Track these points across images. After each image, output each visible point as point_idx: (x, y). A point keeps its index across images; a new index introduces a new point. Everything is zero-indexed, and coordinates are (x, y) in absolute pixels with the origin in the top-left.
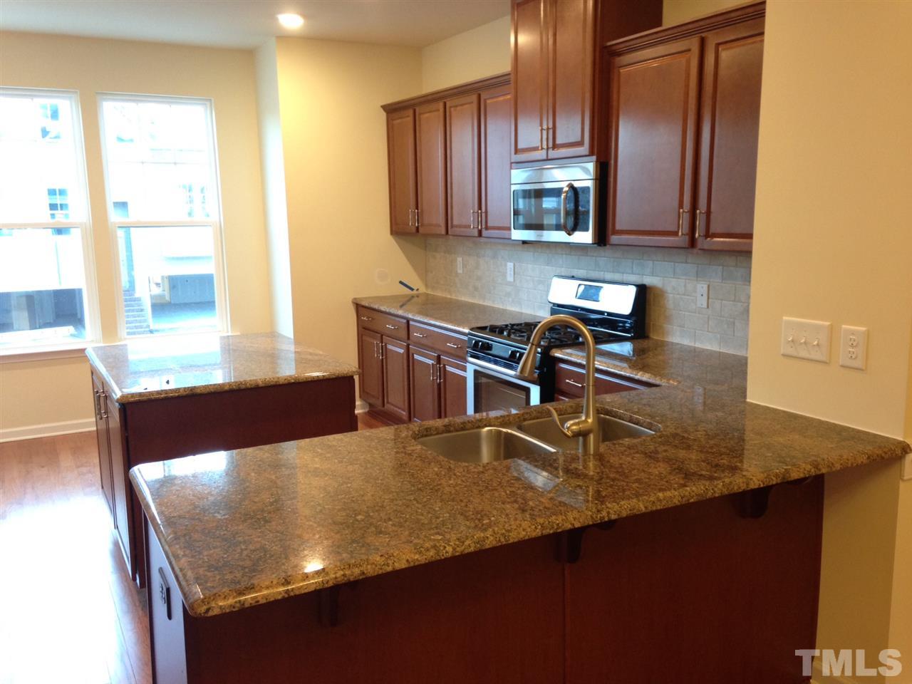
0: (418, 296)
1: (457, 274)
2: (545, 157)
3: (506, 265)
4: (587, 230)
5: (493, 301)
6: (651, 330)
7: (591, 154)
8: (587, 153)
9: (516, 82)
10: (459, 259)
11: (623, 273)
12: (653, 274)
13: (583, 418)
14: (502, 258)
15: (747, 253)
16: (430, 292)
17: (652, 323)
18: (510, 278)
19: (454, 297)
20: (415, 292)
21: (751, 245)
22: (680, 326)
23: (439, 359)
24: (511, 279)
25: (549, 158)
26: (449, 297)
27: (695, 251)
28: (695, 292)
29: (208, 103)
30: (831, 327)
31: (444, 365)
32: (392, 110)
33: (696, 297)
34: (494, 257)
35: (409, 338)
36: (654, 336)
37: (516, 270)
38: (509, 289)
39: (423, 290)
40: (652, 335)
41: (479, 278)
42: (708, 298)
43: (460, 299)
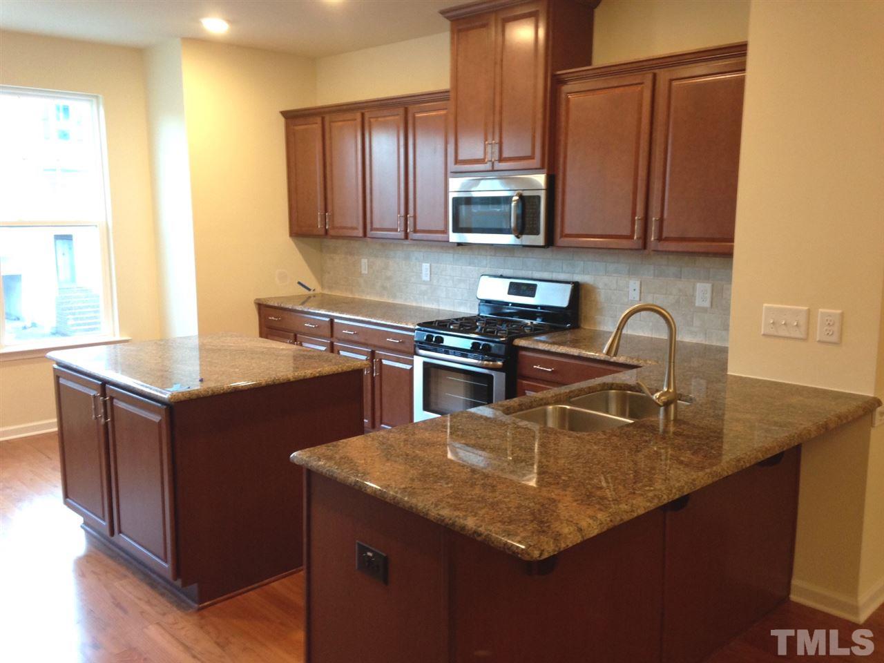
0: (314, 296)
1: (361, 274)
2: (491, 169)
3: (421, 266)
4: (537, 233)
5: (406, 299)
6: (582, 320)
7: (542, 167)
8: (539, 166)
9: (456, 99)
10: (364, 261)
11: (552, 272)
12: (584, 272)
13: (665, 389)
14: (416, 259)
15: (728, 255)
16: (326, 292)
17: (583, 315)
18: (426, 277)
19: (357, 296)
20: (311, 292)
21: (732, 248)
22: (612, 317)
23: (373, 354)
24: (427, 279)
25: (495, 169)
26: (351, 296)
27: (646, 252)
28: (628, 287)
29: (94, 100)
30: (809, 311)
31: (380, 360)
32: (291, 117)
33: (628, 292)
34: (407, 258)
35: (332, 336)
36: (586, 326)
37: (433, 270)
38: (424, 288)
39: (319, 290)
40: (582, 326)
41: (389, 278)
42: (641, 293)
43: (364, 298)
